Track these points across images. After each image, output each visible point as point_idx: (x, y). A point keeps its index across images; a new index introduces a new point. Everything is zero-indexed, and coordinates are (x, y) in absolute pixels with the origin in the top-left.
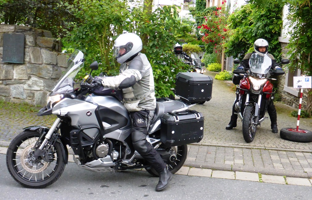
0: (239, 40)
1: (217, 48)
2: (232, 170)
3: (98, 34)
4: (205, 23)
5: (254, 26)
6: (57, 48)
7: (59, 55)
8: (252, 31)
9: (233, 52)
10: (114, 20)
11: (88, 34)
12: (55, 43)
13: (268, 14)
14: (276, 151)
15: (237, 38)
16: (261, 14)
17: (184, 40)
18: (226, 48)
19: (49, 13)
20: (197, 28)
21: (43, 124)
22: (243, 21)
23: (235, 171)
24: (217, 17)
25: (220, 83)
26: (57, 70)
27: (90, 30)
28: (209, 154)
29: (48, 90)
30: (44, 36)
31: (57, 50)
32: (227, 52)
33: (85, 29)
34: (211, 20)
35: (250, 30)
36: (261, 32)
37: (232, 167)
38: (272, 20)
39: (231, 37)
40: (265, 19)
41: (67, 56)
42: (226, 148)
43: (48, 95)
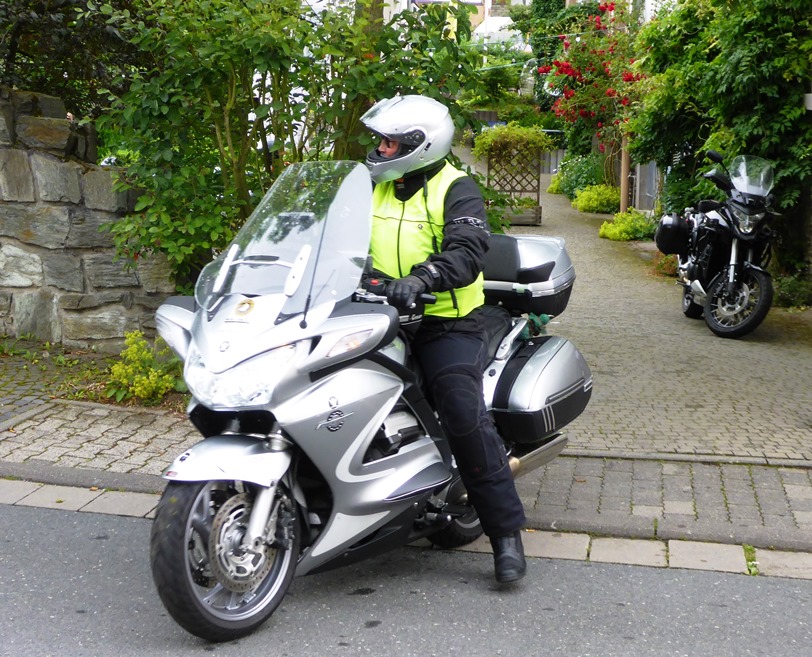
0: (674, 109)
1: (604, 136)
2: (655, 537)
3: (210, 100)
4: (563, 56)
5: (722, 61)
6: (81, 149)
7: (90, 172)
8: (718, 77)
9: (657, 148)
10: (260, 54)
11: (179, 103)
12: (74, 134)
13: (769, 20)
14: (803, 472)
15: (669, 101)
16: (745, 20)
17: (496, 113)
18: (632, 135)
19: (55, 38)
20: (537, 74)
21: (41, 394)
22: (685, 47)
23: (666, 541)
24: (600, 36)
25: (617, 250)
26: (83, 220)
27: (183, 90)
28: (580, 484)
29: (55, 286)
30: (40, 113)
31: (82, 156)
32: (638, 149)
33: (169, 86)
34: (581, 46)
35: (711, 73)
36: (745, 80)
37: (656, 527)
38: (782, 39)
39: (650, 99)
40: (760, 37)
41: (112, 176)
42: (636, 462)
43: (55, 300)
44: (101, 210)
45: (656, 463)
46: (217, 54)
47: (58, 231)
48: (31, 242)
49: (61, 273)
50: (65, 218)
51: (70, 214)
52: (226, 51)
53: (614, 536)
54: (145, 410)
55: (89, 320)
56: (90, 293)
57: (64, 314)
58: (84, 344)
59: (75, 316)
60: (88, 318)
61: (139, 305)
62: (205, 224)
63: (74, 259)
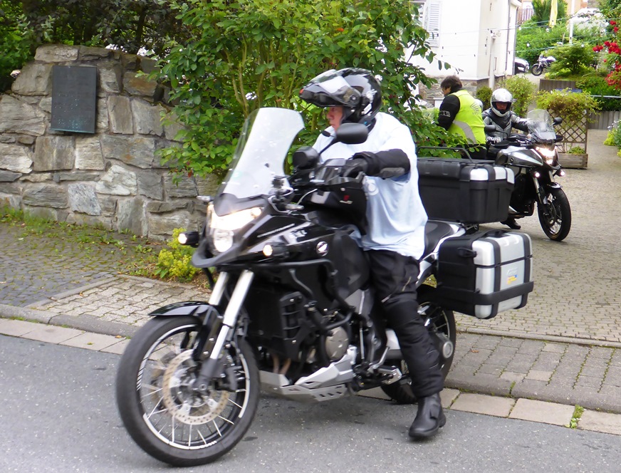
2: (509, 395)
7: (169, 113)
11: (204, 62)
17: (575, 82)
27: (209, 53)
28: (474, 354)
29: (145, 195)
37: (511, 388)
42: (527, 341)
43: (144, 206)
44: (175, 141)
45: (541, 342)
46: (231, 27)
47: (148, 156)
48: (130, 163)
49: (148, 186)
50: (152, 146)
51: (156, 144)
52: (237, 25)
53: (479, 393)
54: (179, 285)
55: (165, 221)
56: (168, 201)
57: (150, 215)
58: (162, 238)
59: (157, 217)
60: (165, 219)
61: (198, 210)
62: (223, 151)
63: (157, 176)
